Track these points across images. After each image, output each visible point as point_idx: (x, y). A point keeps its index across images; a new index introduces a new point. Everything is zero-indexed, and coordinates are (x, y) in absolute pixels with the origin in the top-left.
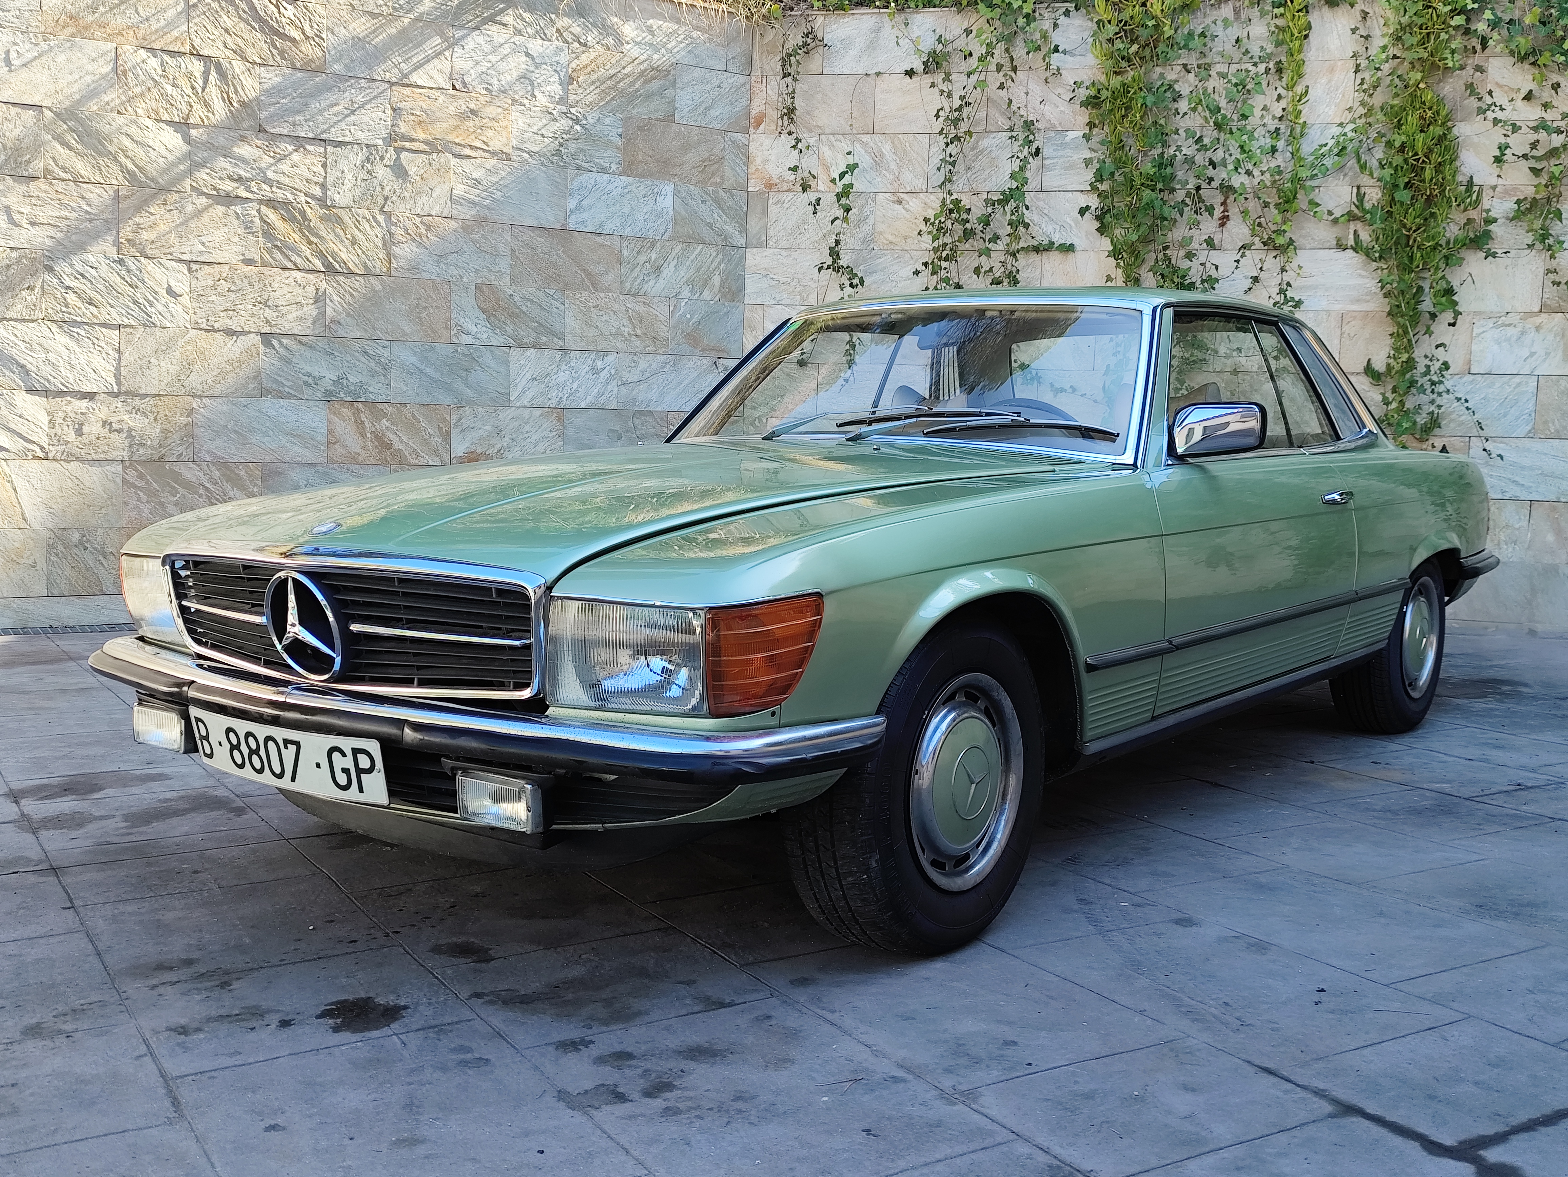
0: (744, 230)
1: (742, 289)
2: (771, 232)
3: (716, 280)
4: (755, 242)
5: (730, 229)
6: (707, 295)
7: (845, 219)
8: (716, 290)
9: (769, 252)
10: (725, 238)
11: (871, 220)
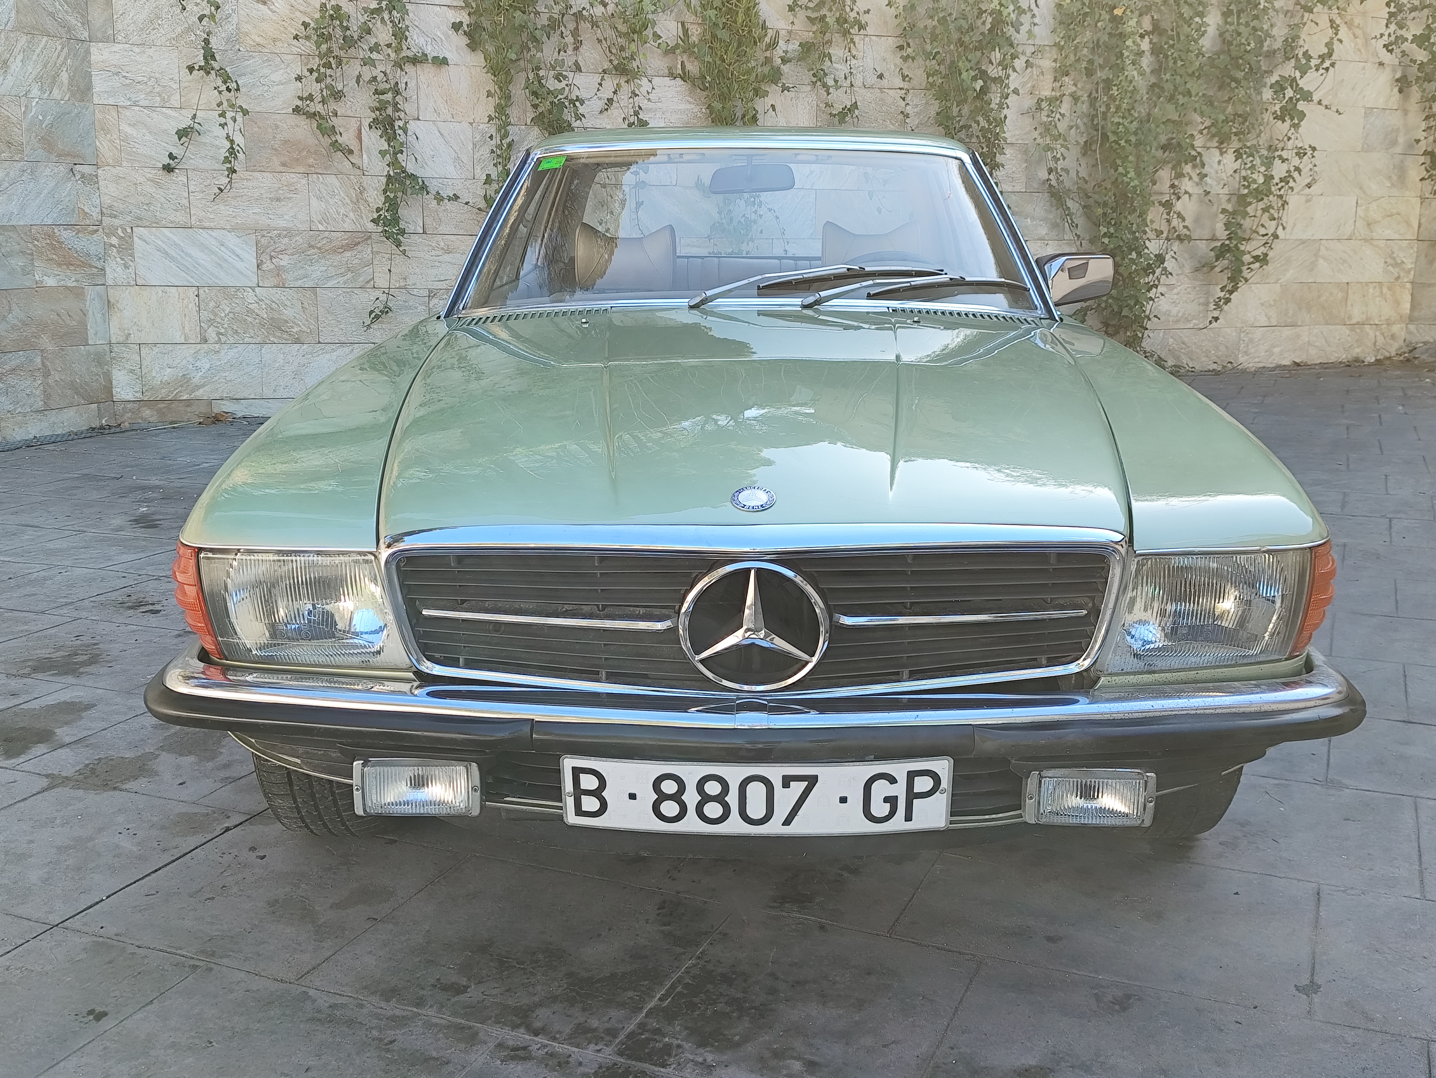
0: (86, 23)
2: (119, 26)
4: (99, 35)
5: (73, 20)
6: (56, 93)
7: (212, 17)
8: (65, 88)
9: (117, 47)
10: (69, 31)
11: (234, 19)
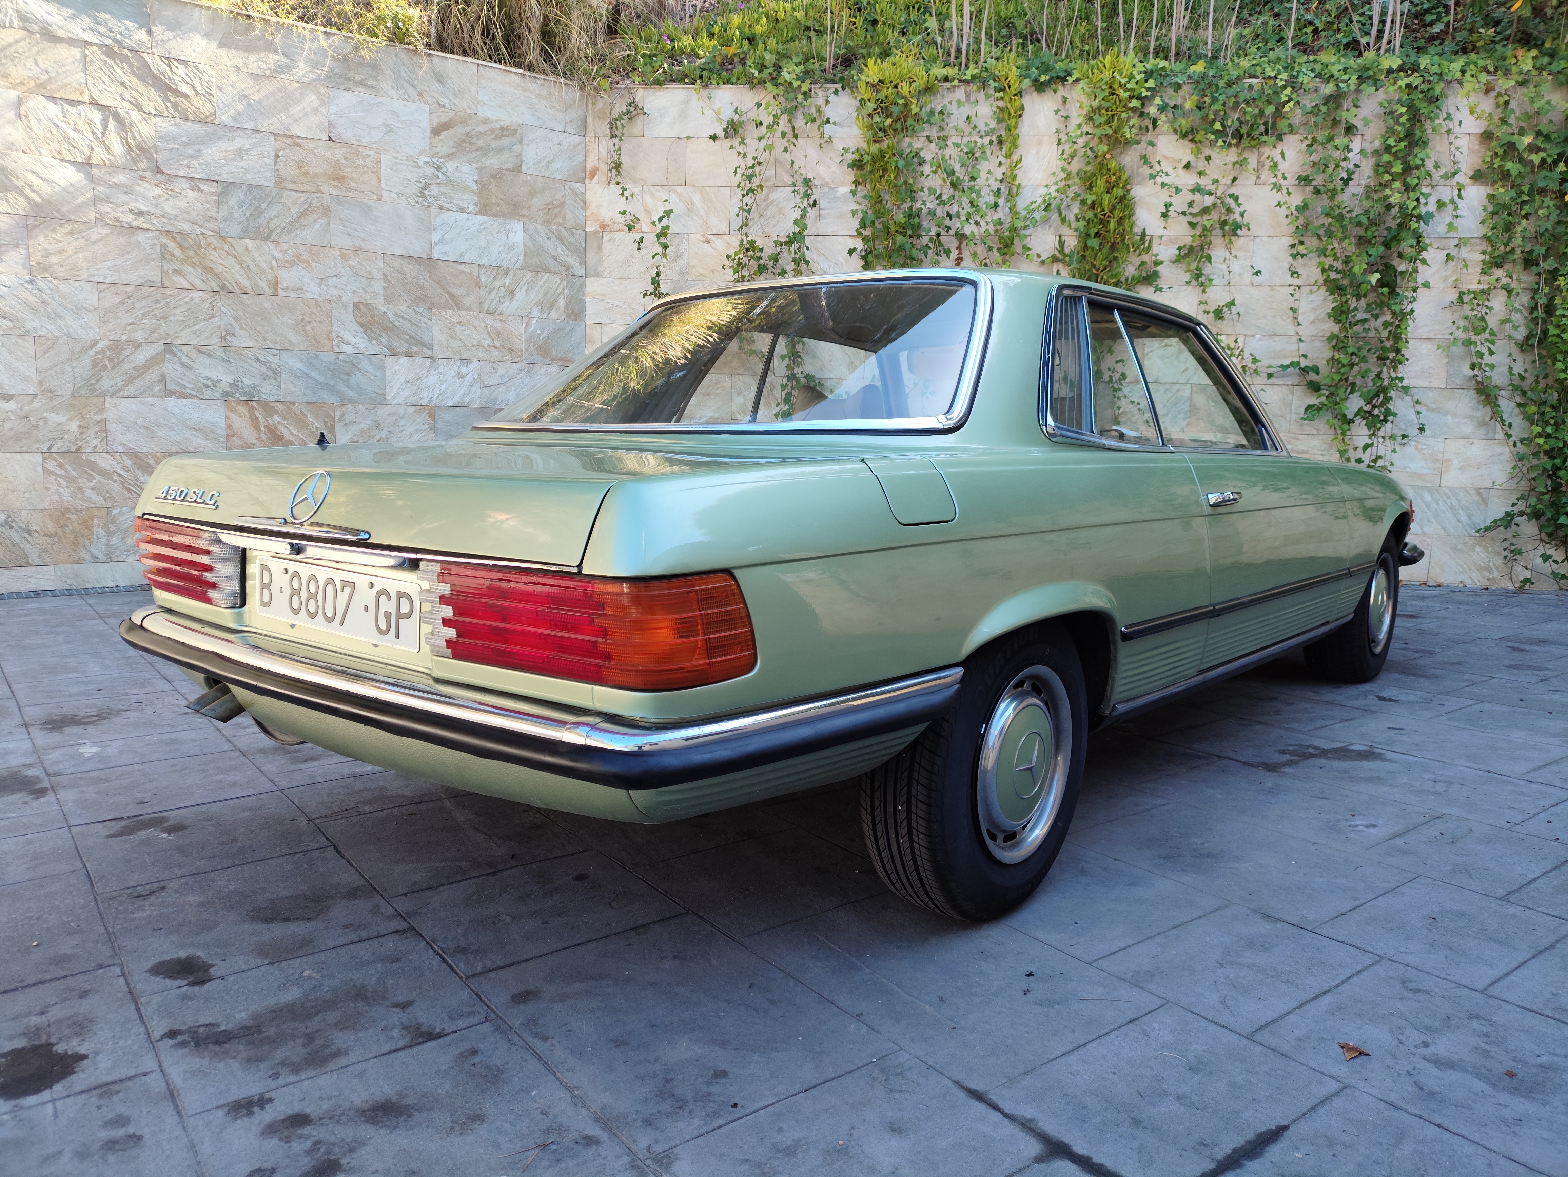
0: (583, 263)
1: (583, 310)
2: (605, 264)
3: (562, 303)
4: (592, 272)
5: (572, 261)
6: (554, 314)
7: (664, 255)
8: (562, 311)
9: (604, 280)
10: (568, 269)
11: (685, 257)
